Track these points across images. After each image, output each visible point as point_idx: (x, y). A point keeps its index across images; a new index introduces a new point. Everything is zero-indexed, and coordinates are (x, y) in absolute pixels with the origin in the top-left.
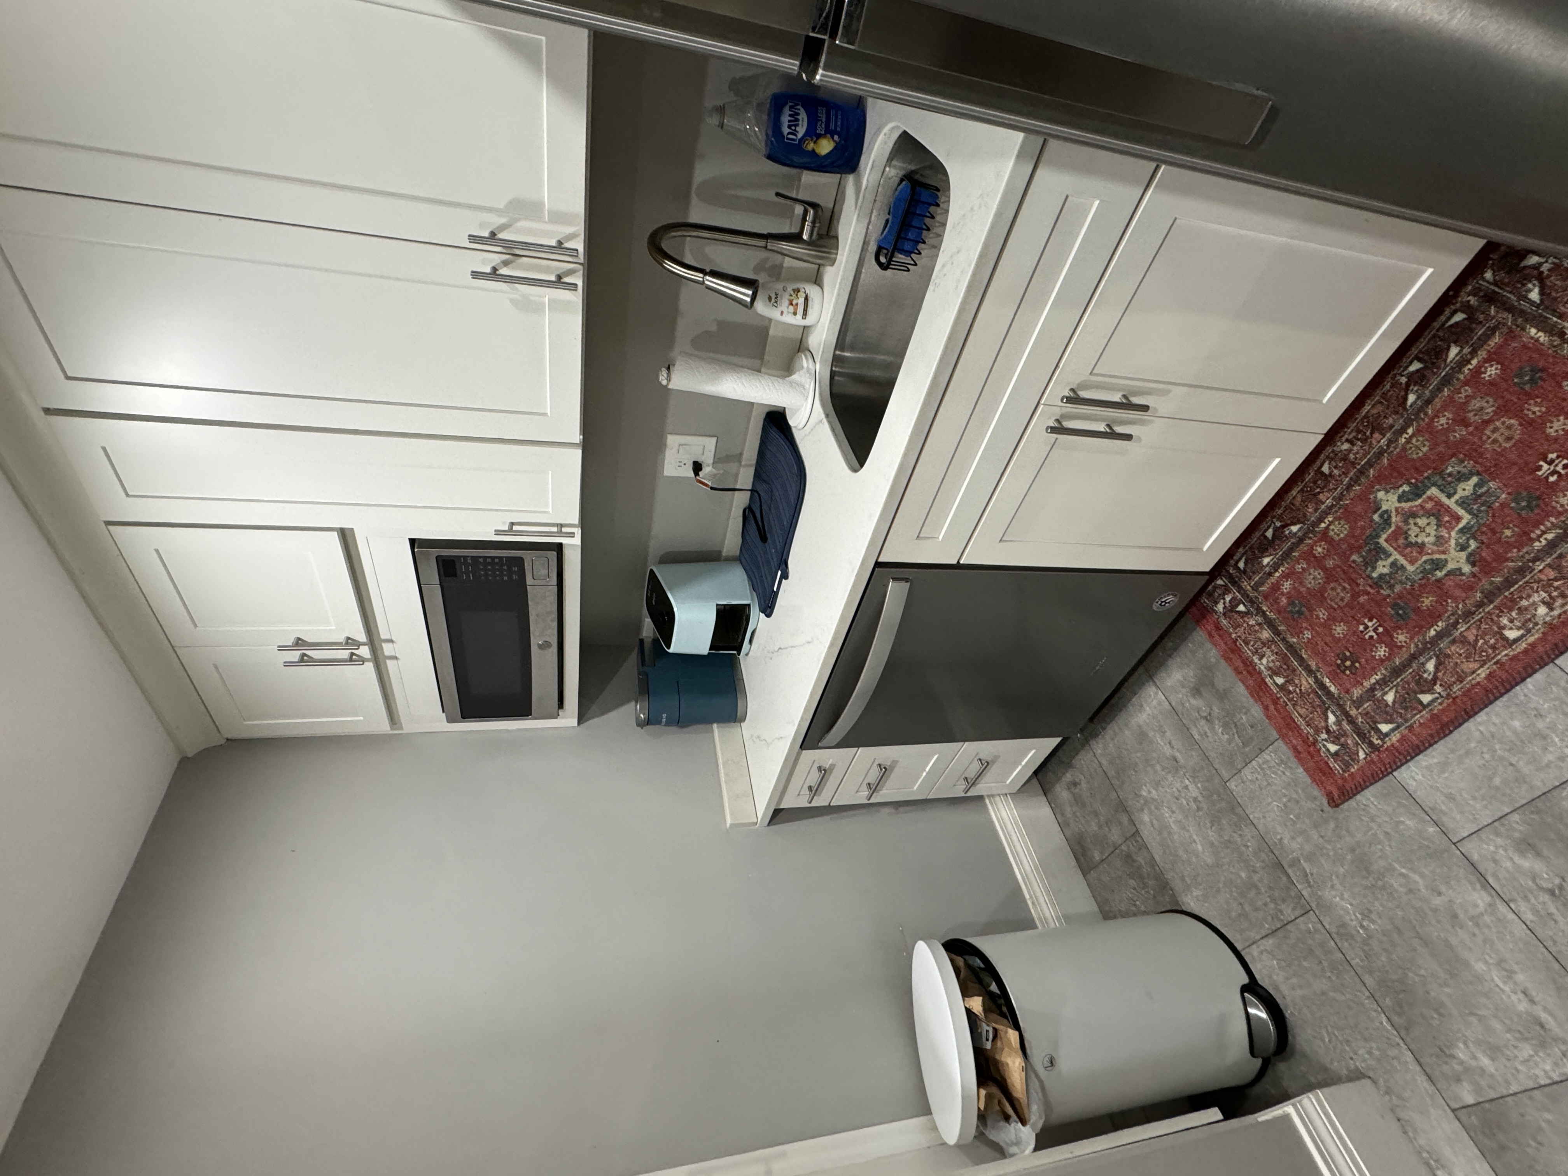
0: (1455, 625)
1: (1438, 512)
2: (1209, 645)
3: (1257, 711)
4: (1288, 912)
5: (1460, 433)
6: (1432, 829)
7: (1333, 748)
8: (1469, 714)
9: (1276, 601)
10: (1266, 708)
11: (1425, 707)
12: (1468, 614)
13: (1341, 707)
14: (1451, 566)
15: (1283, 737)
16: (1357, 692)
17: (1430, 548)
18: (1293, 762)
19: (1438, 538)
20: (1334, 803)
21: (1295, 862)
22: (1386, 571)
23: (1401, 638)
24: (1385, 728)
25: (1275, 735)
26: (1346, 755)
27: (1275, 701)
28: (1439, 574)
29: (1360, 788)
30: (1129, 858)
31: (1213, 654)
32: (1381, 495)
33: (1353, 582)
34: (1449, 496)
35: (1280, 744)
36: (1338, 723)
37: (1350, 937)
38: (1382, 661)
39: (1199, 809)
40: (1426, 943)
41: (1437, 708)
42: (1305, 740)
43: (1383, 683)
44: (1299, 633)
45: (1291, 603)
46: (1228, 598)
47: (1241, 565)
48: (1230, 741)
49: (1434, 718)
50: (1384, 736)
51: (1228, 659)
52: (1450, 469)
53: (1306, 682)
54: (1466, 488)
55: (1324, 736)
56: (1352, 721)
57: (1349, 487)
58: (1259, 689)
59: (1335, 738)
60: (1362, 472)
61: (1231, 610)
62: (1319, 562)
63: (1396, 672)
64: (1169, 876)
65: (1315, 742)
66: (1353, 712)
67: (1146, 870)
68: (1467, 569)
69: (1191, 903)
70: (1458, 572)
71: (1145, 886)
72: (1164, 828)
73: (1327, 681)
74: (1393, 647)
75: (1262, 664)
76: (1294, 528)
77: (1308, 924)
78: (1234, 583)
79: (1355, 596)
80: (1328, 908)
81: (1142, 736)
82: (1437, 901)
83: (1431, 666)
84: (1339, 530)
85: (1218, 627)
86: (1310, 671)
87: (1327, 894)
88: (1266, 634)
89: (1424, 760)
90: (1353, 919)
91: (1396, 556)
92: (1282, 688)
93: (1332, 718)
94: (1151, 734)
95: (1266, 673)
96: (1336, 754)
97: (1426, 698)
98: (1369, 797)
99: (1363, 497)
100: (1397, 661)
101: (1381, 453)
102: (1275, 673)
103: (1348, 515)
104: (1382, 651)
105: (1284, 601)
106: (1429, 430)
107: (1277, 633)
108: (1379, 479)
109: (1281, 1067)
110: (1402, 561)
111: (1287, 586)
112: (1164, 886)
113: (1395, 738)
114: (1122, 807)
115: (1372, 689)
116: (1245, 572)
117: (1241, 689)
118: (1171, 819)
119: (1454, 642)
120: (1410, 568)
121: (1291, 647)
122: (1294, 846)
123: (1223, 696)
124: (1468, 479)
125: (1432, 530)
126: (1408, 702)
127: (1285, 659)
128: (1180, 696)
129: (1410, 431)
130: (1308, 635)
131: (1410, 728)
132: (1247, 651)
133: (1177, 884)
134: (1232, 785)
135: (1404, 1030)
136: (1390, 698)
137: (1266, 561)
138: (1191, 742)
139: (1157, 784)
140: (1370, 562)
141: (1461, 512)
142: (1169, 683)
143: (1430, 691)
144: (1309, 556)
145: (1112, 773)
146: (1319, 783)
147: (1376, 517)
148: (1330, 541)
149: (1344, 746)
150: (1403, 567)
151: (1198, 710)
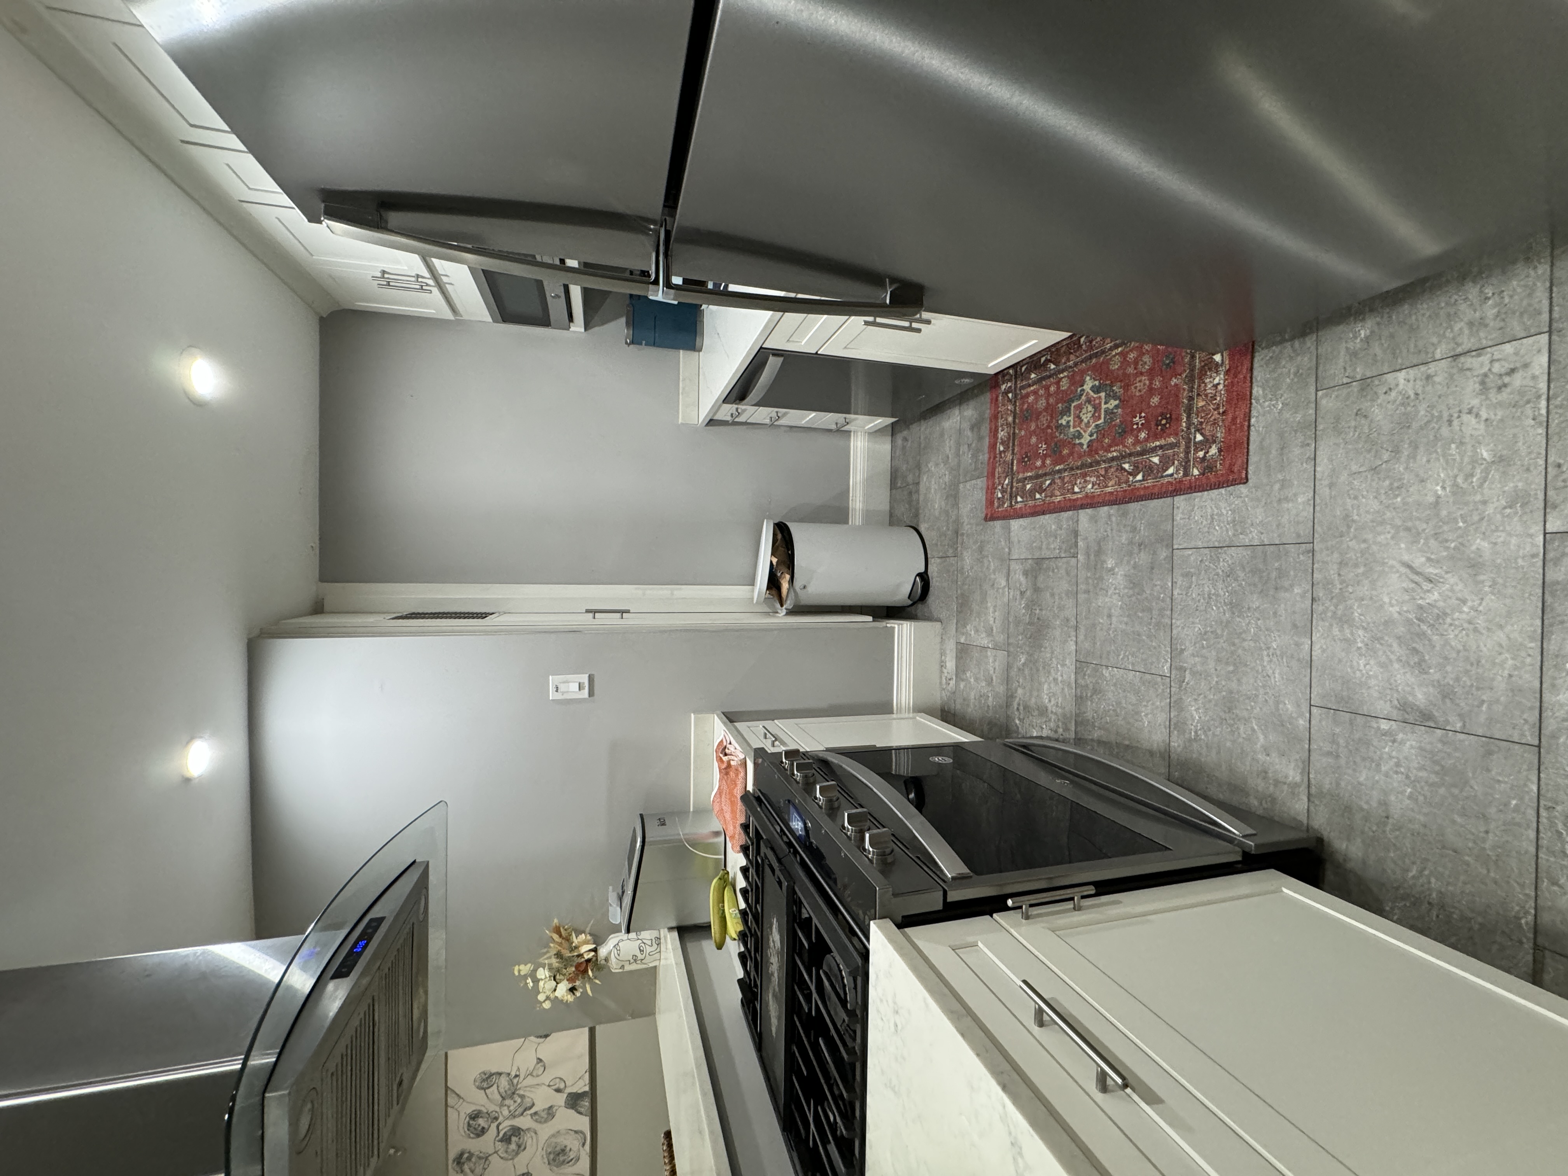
0: (1065, 470)
1: (1097, 408)
2: (988, 405)
3: (987, 456)
4: (950, 552)
5: (1131, 370)
6: (1007, 550)
7: (1000, 495)
8: (1043, 513)
9: (1023, 404)
10: (990, 458)
11: (1035, 499)
12: (1072, 469)
13: (1013, 478)
14: (1082, 441)
15: (988, 477)
16: (1021, 476)
17: (1083, 425)
18: (984, 492)
19: (1089, 422)
20: (986, 519)
21: (963, 534)
22: (1064, 423)
23: (1048, 462)
24: (1019, 499)
25: (986, 474)
26: (1001, 501)
27: (995, 457)
28: (1077, 441)
29: (998, 518)
30: (910, 493)
31: (988, 414)
32: (1088, 378)
33: (1052, 417)
34: (1106, 403)
35: (985, 478)
36: (1007, 485)
37: (962, 573)
38: (1036, 468)
39: (945, 489)
40: (981, 589)
41: (1038, 503)
42: (994, 484)
43: (1031, 478)
44: (1020, 430)
45: (1027, 410)
46: (1009, 384)
47: (1023, 369)
48: (971, 464)
49: (1035, 506)
50: (1017, 502)
51: (991, 421)
52: (1114, 388)
53: (1009, 457)
54: (1114, 403)
55: (1000, 487)
56: (1012, 488)
57: (1082, 362)
58: (993, 446)
59: (1003, 491)
60: (1090, 358)
61: (1006, 393)
62: (1049, 395)
63: (1037, 477)
64: (921, 511)
65: (996, 488)
66: (1015, 484)
67: (914, 503)
68: (1085, 447)
69: (923, 529)
70: (1081, 445)
71: (910, 510)
72: (928, 489)
73: (1015, 462)
74: (1043, 463)
75: (1001, 434)
76: (1053, 366)
77: (952, 560)
78: (1016, 378)
79: (1049, 427)
80: (963, 560)
81: (942, 435)
82: (993, 576)
83: (1048, 482)
84: (1065, 384)
85: (997, 400)
86: (1013, 453)
87: (965, 553)
88: (1010, 419)
89: (1021, 521)
90: (967, 568)
91: (1071, 418)
92: (1001, 452)
93: (1007, 482)
94: (946, 437)
95: (999, 440)
96: (999, 499)
97: (1038, 496)
98: (998, 524)
99: (1083, 373)
100: (1040, 472)
101: (1103, 352)
102: (1002, 443)
103: (1071, 378)
104: (1039, 463)
105: (1026, 406)
106: (1123, 355)
107: (1014, 422)
108: (1094, 368)
109: (920, 606)
110: (1071, 423)
111: (1031, 399)
112: (917, 515)
113: (1019, 506)
114: (918, 466)
115: (1026, 479)
116: (1022, 374)
117: (987, 440)
118: (934, 486)
119: (1060, 478)
120: (1072, 430)
121: (1014, 433)
122: (966, 528)
123: (980, 439)
124: (1115, 400)
125: (1090, 415)
126: (1032, 492)
127: (1009, 439)
128: (966, 425)
129: (1120, 349)
130: (1023, 433)
131: (1026, 505)
132: (1000, 422)
133: (921, 516)
134: (961, 486)
135: (959, 612)
136: (1028, 487)
137: (1033, 376)
138: (958, 455)
139: (937, 465)
140: (1063, 413)
141: (1103, 416)
142: (965, 414)
143: (1040, 494)
144: (1047, 388)
145: (922, 446)
146: (987, 507)
147: (1079, 389)
148: (1058, 388)
149: (1003, 496)
150: (1069, 427)
151: (968, 438)
